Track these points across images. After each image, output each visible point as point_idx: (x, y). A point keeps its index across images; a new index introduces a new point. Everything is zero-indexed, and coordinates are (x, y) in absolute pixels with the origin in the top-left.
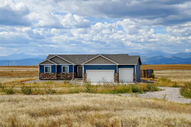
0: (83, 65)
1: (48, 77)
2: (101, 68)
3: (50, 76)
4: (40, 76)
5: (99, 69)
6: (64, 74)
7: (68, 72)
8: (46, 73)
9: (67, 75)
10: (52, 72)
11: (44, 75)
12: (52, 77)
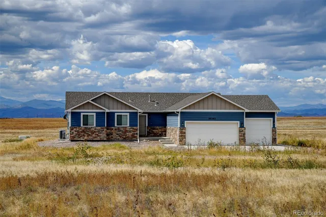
0: (178, 112)
1: (89, 135)
2: (213, 117)
3: (93, 132)
4: (73, 133)
5: (210, 119)
6: (119, 129)
7: (128, 125)
8: (86, 128)
9: (126, 131)
10: (97, 125)
11: (81, 132)
12: (97, 135)
